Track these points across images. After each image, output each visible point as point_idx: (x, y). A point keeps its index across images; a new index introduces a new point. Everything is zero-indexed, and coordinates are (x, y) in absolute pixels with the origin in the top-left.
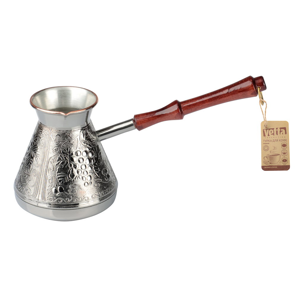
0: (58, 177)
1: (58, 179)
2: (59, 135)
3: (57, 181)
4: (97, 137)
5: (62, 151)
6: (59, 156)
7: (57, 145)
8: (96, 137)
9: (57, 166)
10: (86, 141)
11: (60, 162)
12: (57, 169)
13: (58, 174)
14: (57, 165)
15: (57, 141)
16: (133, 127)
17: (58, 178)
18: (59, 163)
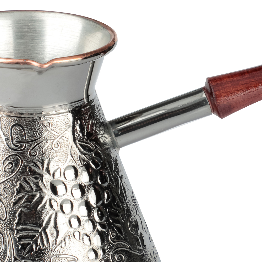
0: (19, 236)
1: (19, 241)
2: (20, 125)
3: (18, 246)
4: (114, 136)
5: (30, 168)
6: (22, 179)
7: (15, 152)
8: (110, 135)
9: (17, 206)
10: (88, 141)
11: (23, 196)
12: (17, 214)
13: (19, 228)
14: (15, 203)
15: (15, 141)
16: (207, 108)
17: (21, 238)
18: (20, 199)
